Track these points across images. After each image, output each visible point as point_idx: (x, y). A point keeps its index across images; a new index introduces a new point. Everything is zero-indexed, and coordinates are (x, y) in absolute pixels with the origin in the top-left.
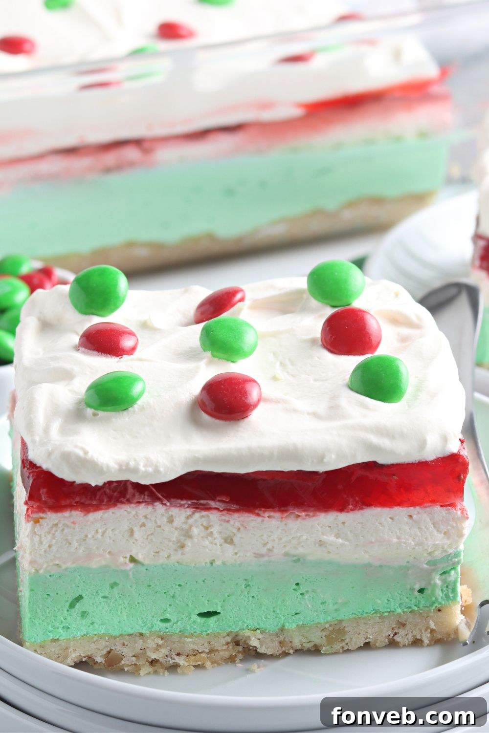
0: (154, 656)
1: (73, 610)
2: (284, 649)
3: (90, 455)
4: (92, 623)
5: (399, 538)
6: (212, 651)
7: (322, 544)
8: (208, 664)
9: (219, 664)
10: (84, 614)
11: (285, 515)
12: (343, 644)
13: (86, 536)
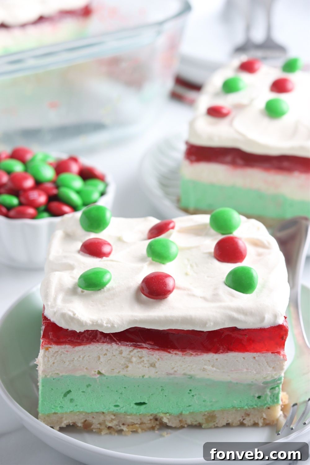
0: (110, 425)
1: (66, 398)
2: (182, 424)
3: (76, 315)
4: (76, 405)
5: (247, 369)
6: (142, 423)
7: (204, 370)
8: (140, 430)
9: (146, 431)
10: (72, 400)
11: (185, 353)
12: (215, 423)
13: (74, 359)
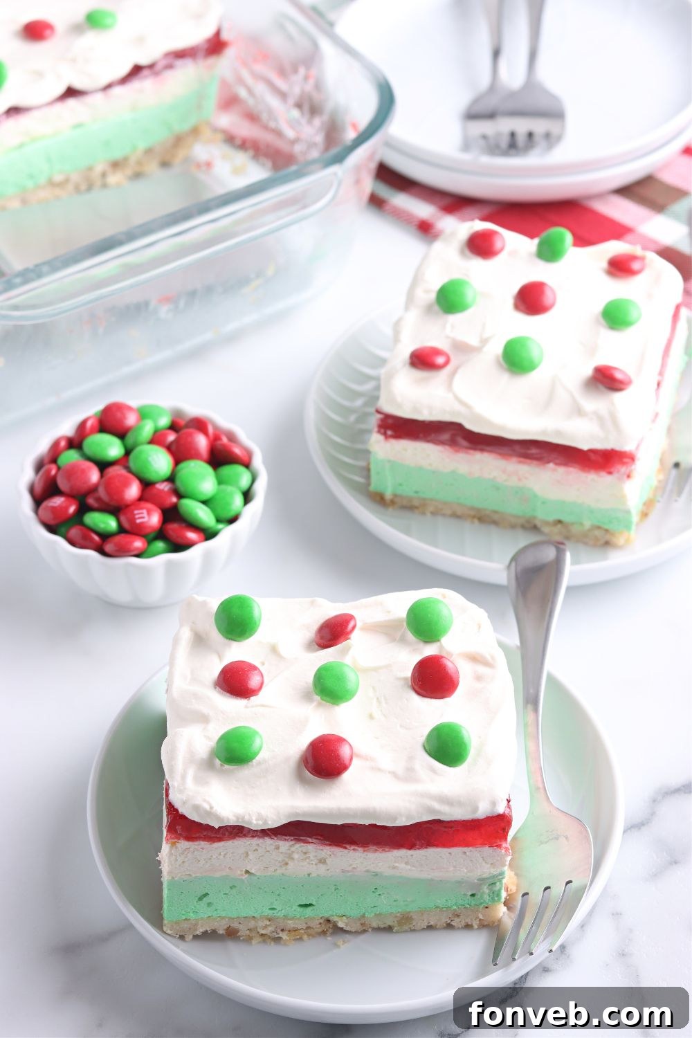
0: (264, 932)
1: (200, 902)
2: (364, 928)
3: (214, 809)
4: (216, 910)
5: (455, 867)
6: (308, 928)
7: (394, 868)
8: (305, 937)
9: (313, 936)
10: (209, 904)
11: (366, 849)
12: (411, 926)
13: (212, 856)
